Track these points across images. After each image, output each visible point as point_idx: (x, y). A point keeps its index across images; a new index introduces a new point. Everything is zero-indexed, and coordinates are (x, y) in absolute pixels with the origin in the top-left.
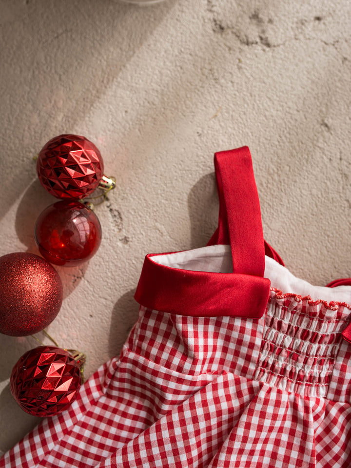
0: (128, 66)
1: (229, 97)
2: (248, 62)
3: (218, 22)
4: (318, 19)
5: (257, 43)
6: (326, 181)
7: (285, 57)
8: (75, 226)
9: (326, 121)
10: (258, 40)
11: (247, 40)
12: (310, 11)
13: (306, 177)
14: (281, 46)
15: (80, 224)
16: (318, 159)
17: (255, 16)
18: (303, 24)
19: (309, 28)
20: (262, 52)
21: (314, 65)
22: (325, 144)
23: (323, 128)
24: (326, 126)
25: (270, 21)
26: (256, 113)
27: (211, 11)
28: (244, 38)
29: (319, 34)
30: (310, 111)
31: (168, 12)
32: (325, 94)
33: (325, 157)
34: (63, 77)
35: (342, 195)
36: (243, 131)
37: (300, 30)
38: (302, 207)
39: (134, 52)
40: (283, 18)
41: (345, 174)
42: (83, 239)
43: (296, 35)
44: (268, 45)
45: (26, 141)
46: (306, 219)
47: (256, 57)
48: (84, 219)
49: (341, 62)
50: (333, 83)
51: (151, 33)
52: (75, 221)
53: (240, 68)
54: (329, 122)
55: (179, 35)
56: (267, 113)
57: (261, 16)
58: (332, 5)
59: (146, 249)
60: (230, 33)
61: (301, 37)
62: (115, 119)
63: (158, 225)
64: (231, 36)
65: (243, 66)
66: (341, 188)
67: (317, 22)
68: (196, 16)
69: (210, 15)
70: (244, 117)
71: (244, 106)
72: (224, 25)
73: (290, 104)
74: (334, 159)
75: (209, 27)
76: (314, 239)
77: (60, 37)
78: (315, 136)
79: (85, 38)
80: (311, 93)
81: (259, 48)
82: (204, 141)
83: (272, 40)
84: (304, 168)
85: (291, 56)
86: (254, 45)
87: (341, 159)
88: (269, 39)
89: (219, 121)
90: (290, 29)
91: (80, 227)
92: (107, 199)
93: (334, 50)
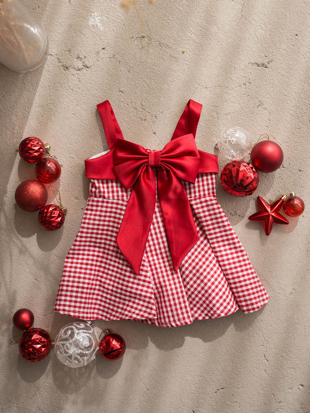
0: (35, 97)
1: (80, 95)
2: (82, 78)
3: (65, 66)
4: (104, 49)
5: (83, 68)
6: (129, 114)
7: (96, 69)
8: (49, 167)
9: (121, 90)
10: (83, 67)
11: (79, 69)
12: (99, 47)
13: (121, 115)
14: (93, 66)
15: (50, 165)
16: (123, 106)
17: (78, 57)
18: (98, 53)
19: (101, 55)
20: (86, 71)
21: (108, 69)
22: (124, 99)
23: (121, 93)
24: (122, 91)
25: (85, 57)
26: (93, 97)
27: (60, 62)
28: (77, 68)
29: (106, 55)
30: (113, 88)
31: (43, 69)
32: (116, 79)
33: (125, 104)
34: (13, 112)
35: (137, 117)
36: (90, 107)
37: (98, 57)
38: (123, 127)
39: (36, 91)
40: (89, 54)
41: (135, 108)
42: (54, 170)
43: (97, 59)
44: (88, 67)
45: (8, 143)
46: (126, 131)
47: (85, 74)
48: (51, 163)
49: (119, 64)
50: (118, 73)
51: (40, 80)
52: (49, 165)
53: (80, 81)
54: (122, 89)
55: (51, 77)
56: (97, 96)
57: (80, 57)
58: (107, 41)
59: (70, 166)
60: (71, 68)
61: (99, 59)
62: (39, 120)
63: (71, 155)
64: (72, 70)
65: (80, 80)
66: (135, 114)
67: (104, 50)
68: (55, 67)
69: (60, 64)
70: (88, 100)
71: (87, 96)
72: (67, 66)
73: (104, 88)
74: (129, 104)
75: (62, 69)
76: (132, 138)
77: (5, 96)
78: (119, 97)
79: (15, 92)
80: (111, 81)
81: (84, 70)
82: (77, 116)
83: (88, 65)
84: (119, 112)
85: (98, 69)
86: (82, 70)
87: (132, 103)
88: (87, 65)
89: (79, 106)
90: (94, 57)
91: (51, 167)
92: (48, 153)
93: (114, 59)
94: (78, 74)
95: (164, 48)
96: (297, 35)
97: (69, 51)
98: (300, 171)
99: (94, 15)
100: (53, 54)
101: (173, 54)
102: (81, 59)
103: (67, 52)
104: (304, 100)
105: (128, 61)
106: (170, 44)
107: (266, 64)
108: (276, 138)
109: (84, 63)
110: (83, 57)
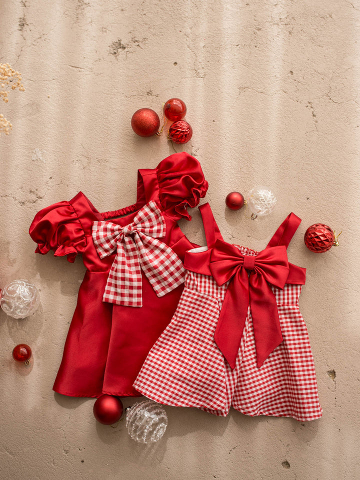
94: (34, 206)
95: (103, 164)
96: (214, 121)
97: (22, 188)
98: (249, 236)
99: (35, 151)
100: (8, 195)
101: (112, 167)
102: (34, 192)
103: (20, 190)
104: (235, 175)
105: (74, 183)
106: (107, 158)
107: (194, 152)
108: (219, 214)
109: (37, 195)
110: (35, 190)
